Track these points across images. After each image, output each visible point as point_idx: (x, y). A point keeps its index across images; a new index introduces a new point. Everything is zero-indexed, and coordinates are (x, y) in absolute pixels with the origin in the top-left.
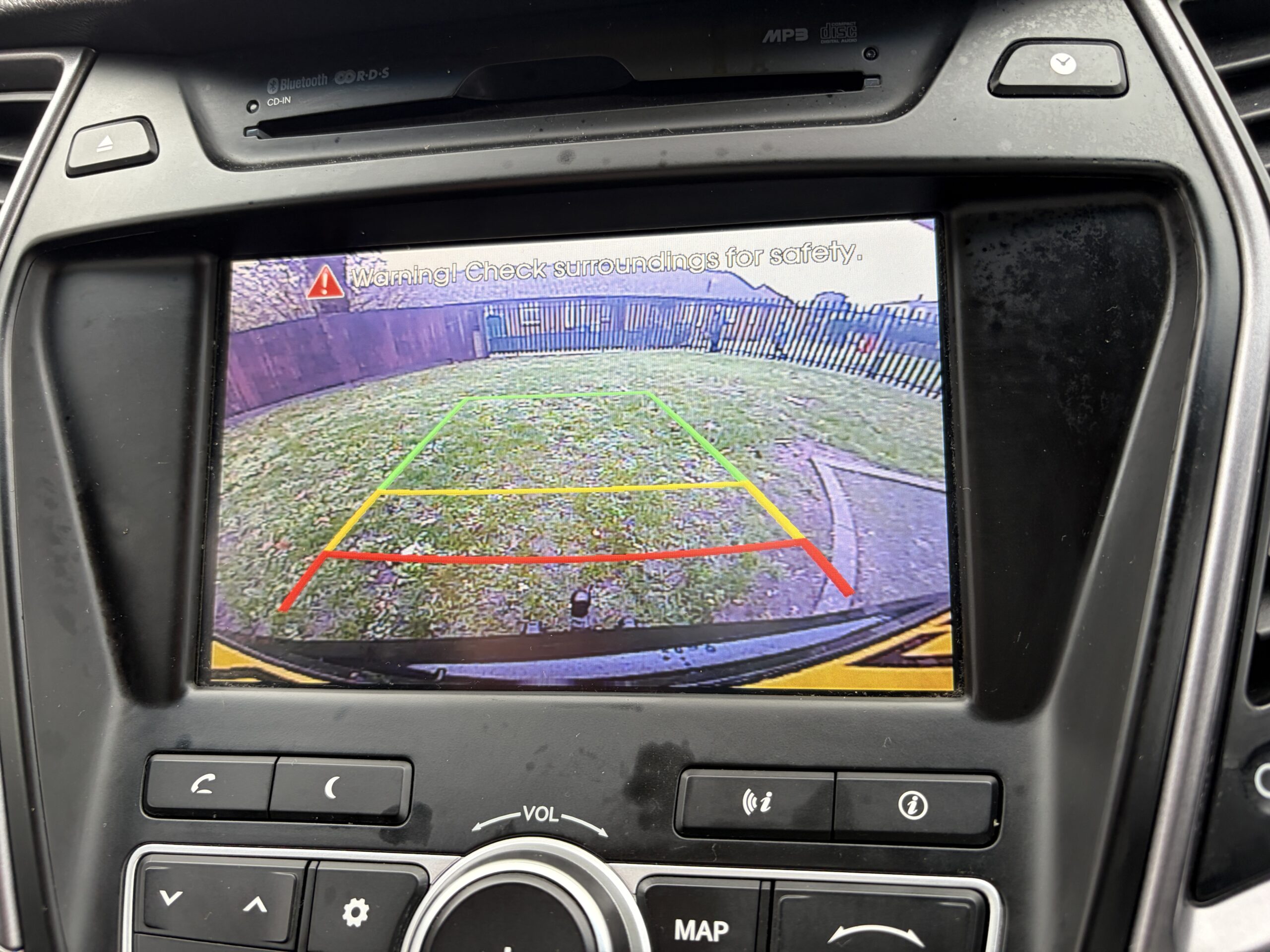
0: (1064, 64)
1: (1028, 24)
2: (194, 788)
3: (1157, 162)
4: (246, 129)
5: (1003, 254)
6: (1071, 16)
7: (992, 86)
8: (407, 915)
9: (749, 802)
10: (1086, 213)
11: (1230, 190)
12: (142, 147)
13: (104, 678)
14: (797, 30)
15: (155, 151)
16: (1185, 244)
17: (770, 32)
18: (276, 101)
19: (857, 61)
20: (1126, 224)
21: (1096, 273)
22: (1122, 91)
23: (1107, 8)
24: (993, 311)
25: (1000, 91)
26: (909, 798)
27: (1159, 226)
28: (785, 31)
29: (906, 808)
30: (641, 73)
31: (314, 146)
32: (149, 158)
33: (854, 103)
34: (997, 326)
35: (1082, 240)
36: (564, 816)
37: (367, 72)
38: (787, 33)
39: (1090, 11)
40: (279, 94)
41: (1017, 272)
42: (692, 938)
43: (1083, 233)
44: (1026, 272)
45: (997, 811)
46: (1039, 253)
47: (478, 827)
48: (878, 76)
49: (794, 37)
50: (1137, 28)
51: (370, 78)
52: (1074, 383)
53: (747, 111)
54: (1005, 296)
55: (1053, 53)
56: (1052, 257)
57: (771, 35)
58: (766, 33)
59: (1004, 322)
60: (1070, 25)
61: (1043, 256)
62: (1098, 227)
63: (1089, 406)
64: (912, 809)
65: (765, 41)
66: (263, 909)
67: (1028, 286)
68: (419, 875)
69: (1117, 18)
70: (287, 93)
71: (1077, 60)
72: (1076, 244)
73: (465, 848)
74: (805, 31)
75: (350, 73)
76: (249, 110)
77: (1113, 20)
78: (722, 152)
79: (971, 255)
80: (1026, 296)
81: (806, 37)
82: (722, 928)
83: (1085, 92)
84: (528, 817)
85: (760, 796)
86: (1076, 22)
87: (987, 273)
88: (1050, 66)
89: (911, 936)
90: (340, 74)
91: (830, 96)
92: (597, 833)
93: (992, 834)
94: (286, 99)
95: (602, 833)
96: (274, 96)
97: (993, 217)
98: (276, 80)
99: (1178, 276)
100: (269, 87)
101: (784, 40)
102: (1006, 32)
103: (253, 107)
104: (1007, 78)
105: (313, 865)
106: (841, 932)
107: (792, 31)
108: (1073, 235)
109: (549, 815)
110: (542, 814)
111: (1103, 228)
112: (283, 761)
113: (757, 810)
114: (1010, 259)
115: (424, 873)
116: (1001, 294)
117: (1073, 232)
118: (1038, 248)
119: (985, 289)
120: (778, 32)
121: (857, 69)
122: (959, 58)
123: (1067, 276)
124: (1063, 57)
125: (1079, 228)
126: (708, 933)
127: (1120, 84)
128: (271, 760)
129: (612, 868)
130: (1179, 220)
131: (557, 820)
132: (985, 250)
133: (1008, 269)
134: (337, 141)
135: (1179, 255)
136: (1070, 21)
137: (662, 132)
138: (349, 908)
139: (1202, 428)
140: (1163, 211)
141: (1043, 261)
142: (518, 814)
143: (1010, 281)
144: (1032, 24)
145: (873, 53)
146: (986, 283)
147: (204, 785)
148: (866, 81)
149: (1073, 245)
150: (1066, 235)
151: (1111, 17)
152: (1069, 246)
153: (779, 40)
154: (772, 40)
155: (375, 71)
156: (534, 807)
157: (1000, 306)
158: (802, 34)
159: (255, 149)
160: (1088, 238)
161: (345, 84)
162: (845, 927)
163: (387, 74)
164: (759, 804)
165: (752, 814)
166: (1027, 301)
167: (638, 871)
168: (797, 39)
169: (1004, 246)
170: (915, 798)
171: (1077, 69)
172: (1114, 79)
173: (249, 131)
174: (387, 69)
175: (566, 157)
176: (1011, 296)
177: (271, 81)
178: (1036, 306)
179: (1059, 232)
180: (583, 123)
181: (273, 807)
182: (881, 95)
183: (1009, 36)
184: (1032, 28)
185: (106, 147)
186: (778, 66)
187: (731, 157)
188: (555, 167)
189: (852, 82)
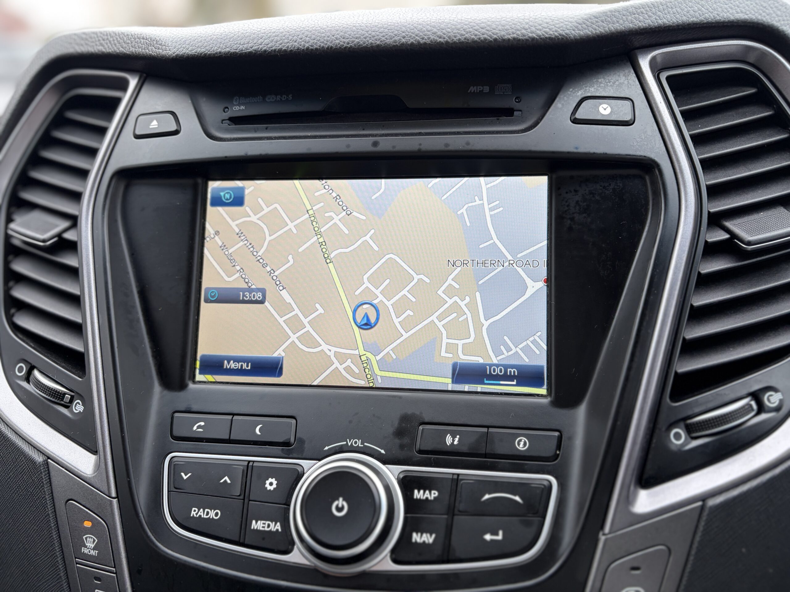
0: (605, 109)
1: (590, 89)
2: (195, 428)
3: (645, 156)
4: (223, 120)
5: (575, 195)
6: (611, 86)
7: (572, 118)
8: (294, 486)
9: (449, 440)
10: (613, 178)
11: (678, 171)
12: (173, 127)
13: (151, 377)
14: (484, 87)
15: (179, 129)
16: (656, 194)
17: (472, 87)
18: (237, 108)
19: (512, 103)
20: (631, 184)
21: (616, 206)
22: (632, 122)
23: (628, 82)
24: (569, 222)
25: (576, 121)
26: (520, 440)
27: (645, 185)
28: (478, 87)
29: (519, 444)
30: (411, 104)
31: (256, 131)
32: (176, 132)
33: (509, 123)
34: (570, 229)
35: (611, 191)
36: (365, 444)
37: (282, 96)
38: (480, 88)
39: (620, 83)
40: (239, 105)
41: (581, 204)
42: (422, 498)
43: (612, 187)
44: (585, 204)
45: (559, 447)
46: (591, 195)
47: (327, 448)
48: (520, 111)
49: (483, 90)
50: (642, 92)
51: (283, 99)
52: (604, 256)
53: (459, 125)
54: (575, 215)
55: (601, 104)
56: (597, 198)
57: (472, 89)
58: (470, 87)
59: (574, 227)
60: (610, 90)
61: (594, 197)
62: (619, 184)
63: (610, 267)
64: (521, 445)
65: (469, 91)
66: (229, 481)
67: (585, 211)
68: (300, 469)
69: (632, 86)
70: (243, 104)
71: (611, 108)
72: (608, 192)
73: (320, 458)
74: (488, 88)
75: (274, 96)
76: (224, 111)
77: (631, 88)
78: (447, 145)
79: (560, 195)
80: (584, 215)
81: (488, 91)
82: (435, 494)
83: (614, 123)
84: (349, 444)
85: (454, 437)
86: (613, 89)
87: (567, 203)
88: (599, 110)
89: (517, 498)
90: (269, 96)
91: (498, 119)
92: (380, 452)
93: (556, 457)
94: (242, 107)
95: (383, 452)
96: (236, 105)
97: (572, 177)
98: (238, 98)
99: (653, 209)
100: (234, 100)
101: (478, 91)
102: (580, 93)
103: (226, 110)
104: (580, 115)
105: (251, 464)
106: (487, 497)
107: (482, 88)
108: (607, 188)
109: (359, 443)
110: (356, 443)
111: (621, 185)
112: (236, 417)
113: (453, 443)
114: (578, 198)
115: (302, 468)
116: (573, 213)
117: (608, 186)
118: (591, 193)
119: (566, 211)
120: (475, 87)
121: (512, 107)
122: (558, 104)
123: (603, 207)
124: (605, 106)
125: (610, 184)
126: (429, 496)
127: (631, 119)
128: (230, 417)
129: (387, 467)
130: (654, 183)
131: (362, 446)
132: (567, 193)
133: (577, 202)
134: (266, 129)
135: (653, 199)
136: (610, 88)
137: (420, 134)
138: (268, 482)
139: (656, 280)
140: (647, 178)
141: (593, 199)
142: (345, 443)
143: (577, 207)
144: (592, 89)
145: (519, 99)
146: (566, 208)
147: (199, 427)
148: (515, 113)
149: (607, 192)
150: (604, 187)
151: (630, 86)
152: (605, 193)
153: (476, 91)
154: (472, 91)
155: (286, 96)
156: (352, 440)
157: (572, 219)
158: (486, 89)
159: (227, 131)
160: (614, 189)
161: (271, 102)
162: (490, 493)
163: (291, 98)
164: (453, 441)
165: (450, 445)
166: (585, 217)
167: (399, 469)
168: (484, 91)
169: (576, 191)
170: (523, 441)
171: (611, 112)
172: (628, 117)
173: (224, 121)
174: (291, 95)
175: (375, 144)
176: (578, 215)
177: (235, 98)
178: (589, 220)
179: (601, 186)
180: (383, 127)
181: (232, 438)
182: (522, 120)
183: (580, 94)
184: (592, 91)
185: (154, 125)
186: (474, 104)
187: (451, 148)
188: (370, 148)
189: (508, 112)
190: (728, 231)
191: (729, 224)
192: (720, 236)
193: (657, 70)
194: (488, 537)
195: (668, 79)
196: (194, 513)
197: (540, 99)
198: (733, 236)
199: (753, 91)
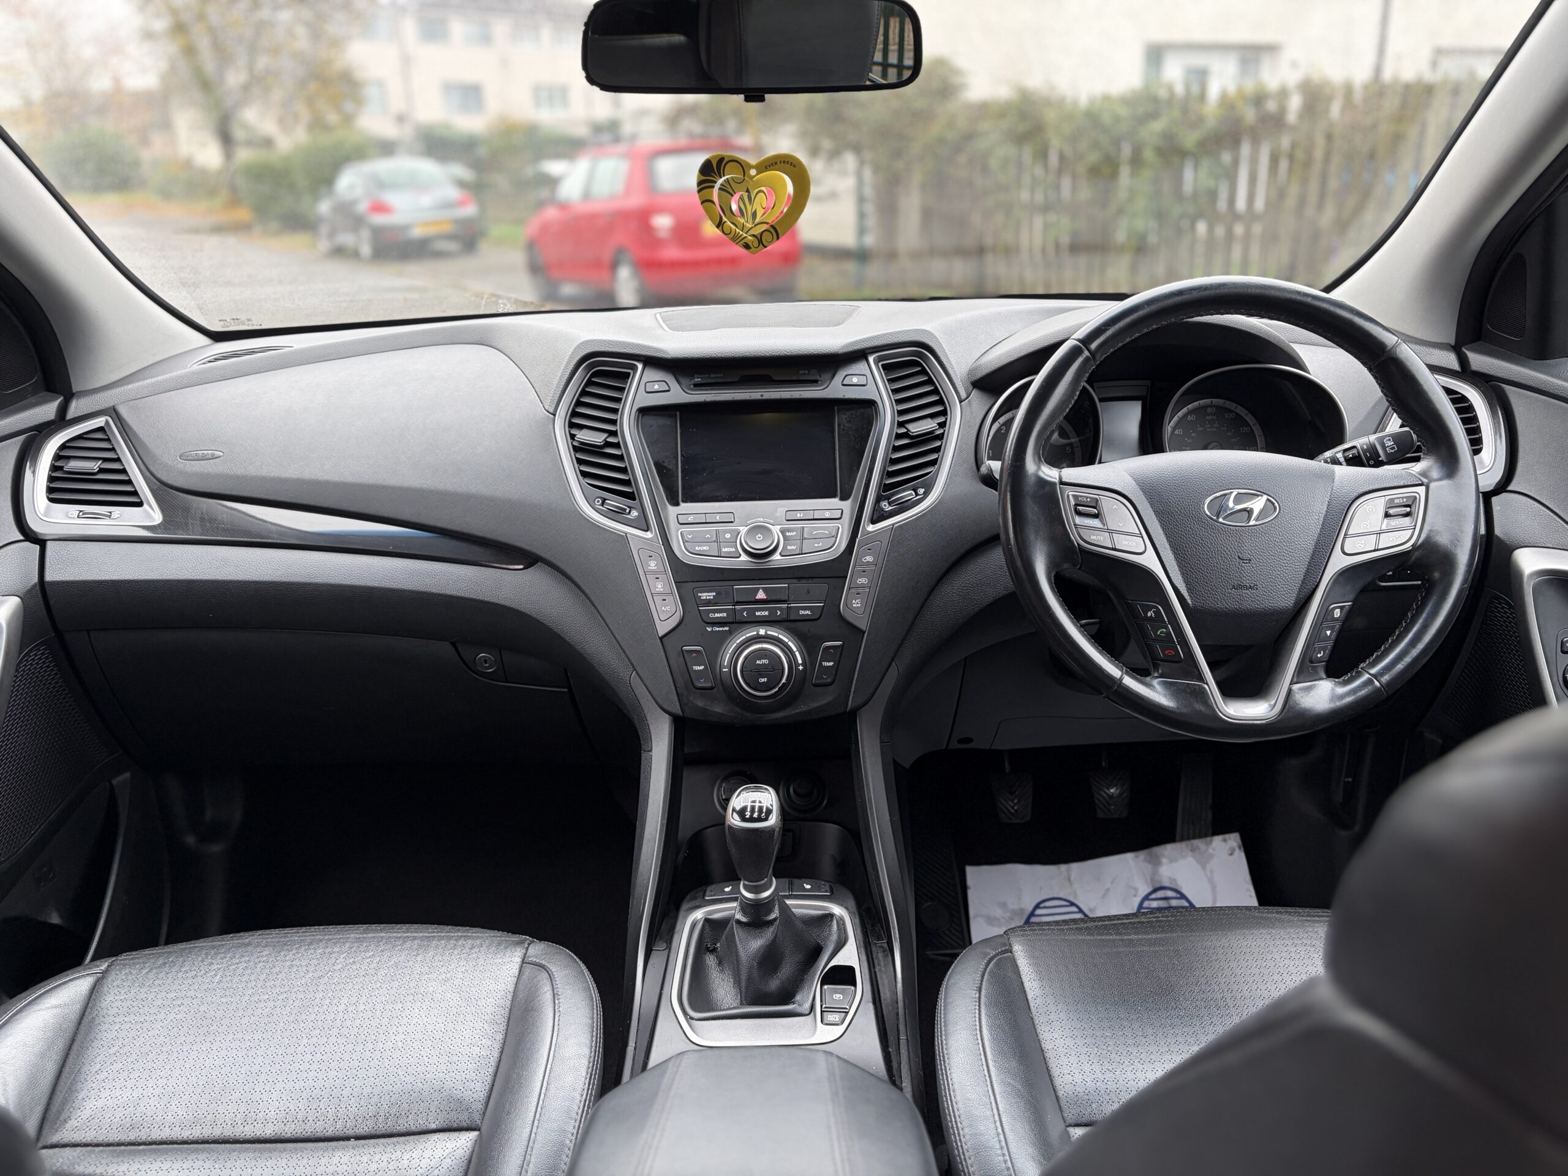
0: (855, 380)
3: (872, 399)
4: (691, 385)
6: (858, 369)
9: (799, 515)
10: (859, 408)
11: (885, 404)
12: (668, 389)
15: (670, 389)
16: (876, 413)
18: (696, 380)
19: (818, 378)
20: (867, 410)
21: (860, 422)
22: (866, 385)
23: (864, 368)
25: (843, 385)
27: (872, 410)
30: (775, 378)
31: (707, 390)
32: (668, 391)
33: (816, 386)
34: (843, 429)
35: (859, 413)
38: (804, 373)
39: (861, 368)
40: (698, 378)
44: (849, 419)
48: (821, 381)
50: (870, 372)
51: (718, 376)
55: (853, 377)
56: (854, 416)
57: (801, 372)
59: (845, 428)
61: (852, 416)
66: (709, 536)
67: (849, 422)
71: (857, 379)
73: (746, 525)
75: (714, 375)
76: (691, 381)
77: (865, 370)
78: (792, 396)
79: (839, 416)
82: (795, 533)
83: (859, 385)
86: (858, 371)
87: (842, 419)
88: (852, 380)
90: (712, 375)
93: (841, 518)
94: (700, 379)
96: (696, 378)
98: (697, 375)
99: (875, 419)
104: (844, 383)
108: (857, 413)
111: (862, 411)
112: (708, 515)
114: (846, 416)
118: (852, 414)
119: (842, 422)
122: (836, 378)
123: (856, 420)
124: (855, 378)
125: (857, 411)
128: (703, 514)
130: (875, 409)
133: (846, 418)
135: (875, 416)
140: (873, 407)
143: (846, 420)
145: (820, 376)
148: (819, 382)
157: (844, 425)
158: (807, 372)
159: (693, 390)
161: (713, 377)
163: (722, 376)
166: (849, 424)
169: (845, 414)
171: (858, 381)
172: (865, 383)
174: (722, 374)
175: (762, 396)
176: (846, 423)
177: (695, 375)
178: (851, 425)
182: (822, 385)
183: (845, 373)
184: (850, 372)
185: (656, 387)
186: (802, 378)
187: (794, 397)
188: (760, 398)
189: (816, 381)
190: (906, 428)
191: (907, 426)
192: (903, 430)
193: (876, 362)
194: (816, 545)
195: (882, 365)
196: (697, 548)
197: (829, 376)
198: (908, 430)
199: (920, 369)
